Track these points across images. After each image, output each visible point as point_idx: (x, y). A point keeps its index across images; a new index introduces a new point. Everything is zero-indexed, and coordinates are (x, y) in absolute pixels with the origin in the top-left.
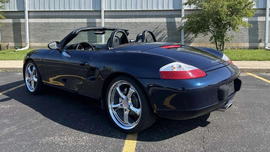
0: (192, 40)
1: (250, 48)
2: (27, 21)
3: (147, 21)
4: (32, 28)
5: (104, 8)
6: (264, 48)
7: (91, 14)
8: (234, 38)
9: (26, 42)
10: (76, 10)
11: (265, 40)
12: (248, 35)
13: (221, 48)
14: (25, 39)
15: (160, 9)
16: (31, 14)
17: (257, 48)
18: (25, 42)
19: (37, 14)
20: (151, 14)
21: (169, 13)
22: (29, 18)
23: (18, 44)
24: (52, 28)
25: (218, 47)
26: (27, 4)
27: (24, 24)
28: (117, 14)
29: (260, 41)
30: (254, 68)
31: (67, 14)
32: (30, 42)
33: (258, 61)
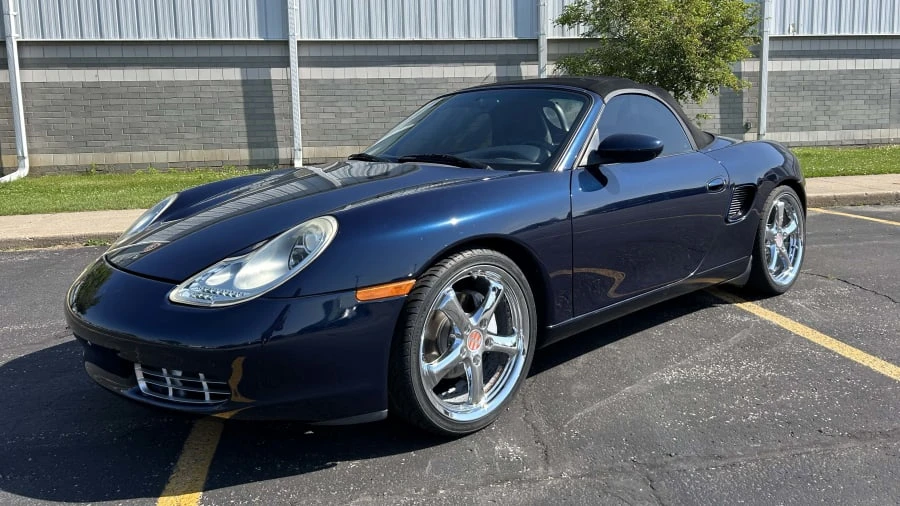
2: (16, 77)
3: (435, 76)
4: (38, 102)
5: (296, 34)
7: (252, 52)
9: (16, 154)
10: (199, 38)
11: (758, 125)
14: (14, 141)
15: (476, 36)
16: (28, 54)
18: (13, 150)
19: (50, 53)
20: (448, 51)
21: (502, 51)
22: (22, 66)
24: (113, 102)
26: (12, 18)
27: (6, 87)
28: (338, 52)
29: (747, 128)
31: (166, 53)
32: (30, 151)
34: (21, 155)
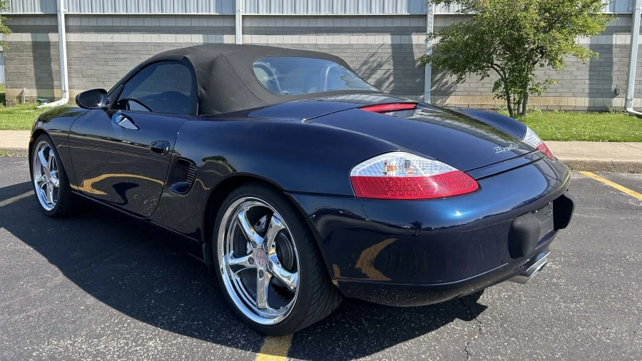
0: (452, 90)
1: (591, 110)
2: (63, 38)
4: (76, 55)
5: (241, 10)
6: (624, 110)
7: (212, 23)
8: (552, 86)
10: (176, 13)
11: (626, 92)
12: (588, 77)
13: (518, 109)
14: (60, 80)
15: (376, 12)
16: (73, 23)
17: (607, 111)
18: (60, 87)
19: (85, 23)
20: (354, 24)
21: (397, 23)
22: (68, 30)
23: (45, 93)
24: (121, 56)
25: (512, 106)
27: (57, 45)
28: (272, 24)
29: (615, 94)
30: (600, 160)
31: (155, 23)
32: (70, 87)
33: (610, 141)
34: (63, 89)
